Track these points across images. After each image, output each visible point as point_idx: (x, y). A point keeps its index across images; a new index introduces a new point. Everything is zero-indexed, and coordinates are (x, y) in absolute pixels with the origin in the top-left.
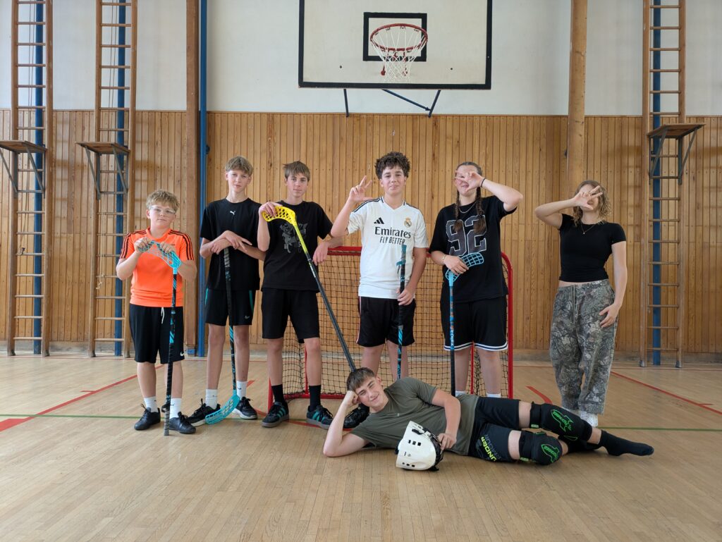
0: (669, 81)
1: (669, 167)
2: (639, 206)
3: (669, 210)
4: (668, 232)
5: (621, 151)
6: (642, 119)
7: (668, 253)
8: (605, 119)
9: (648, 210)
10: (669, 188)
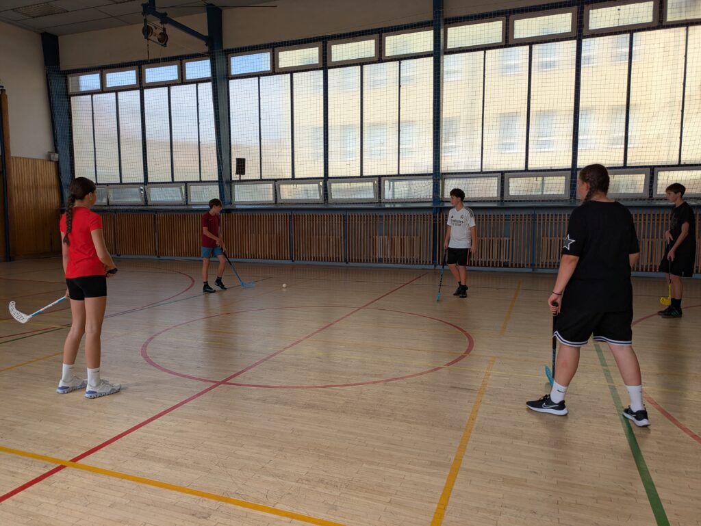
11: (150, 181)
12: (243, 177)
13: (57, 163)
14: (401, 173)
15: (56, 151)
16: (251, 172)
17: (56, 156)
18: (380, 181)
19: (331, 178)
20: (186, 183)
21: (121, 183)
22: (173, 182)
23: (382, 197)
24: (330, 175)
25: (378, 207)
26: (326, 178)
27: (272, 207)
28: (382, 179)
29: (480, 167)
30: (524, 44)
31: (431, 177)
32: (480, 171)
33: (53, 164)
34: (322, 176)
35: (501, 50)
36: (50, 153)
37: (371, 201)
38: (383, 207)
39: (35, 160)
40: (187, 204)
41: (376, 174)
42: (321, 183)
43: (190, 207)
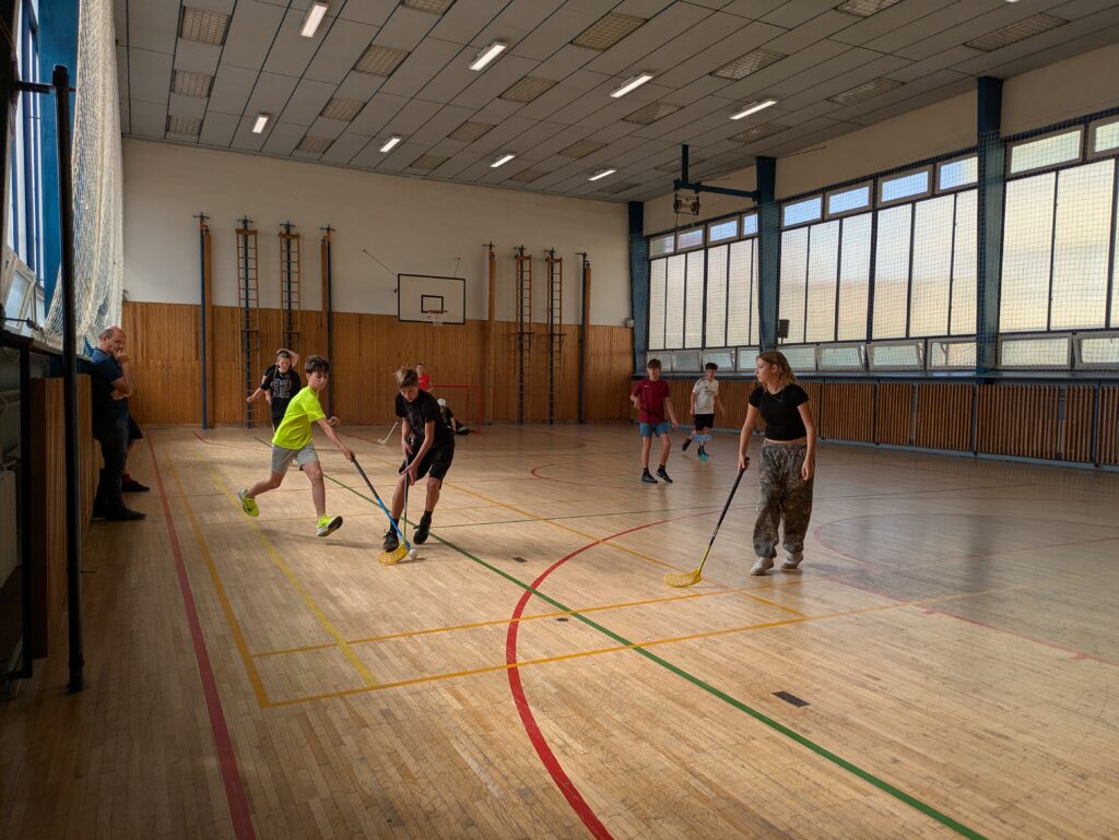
0: (526, 311)
1: (526, 345)
2: (515, 359)
3: (526, 363)
4: (526, 371)
5: (509, 335)
6: (516, 324)
7: (526, 379)
8: (502, 322)
9: (518, 363)
10: (526, 354)
11: (707, 346)
12: (786, 341)
13: (633, 329)
14: (952, 333)
15: (633, 318)
16: (794, 335)
17: (632, 322)
18: (926, 346)
19: (876, 340)
20: (736, 347)
21: (684, 349)
22: (726, 347)
23: (928, 364)
24: (875, 336)
25: (923, 375)
26: (869, 339)
27: (813, 374)
28: (929, 341)
29: (1046, 325)
30: (1108, 158)
31: (974, 338)
32: (1045, 329)
33: (628, 331)
34: (864, 337)
35: (1076, 169)
36: (627, 319)
37: (915, 368)
38: (929, 375)
39: (612, 327)
40: (736, 371)
41: (922, 335)
42: (862, 348)
43: (740, 374)
